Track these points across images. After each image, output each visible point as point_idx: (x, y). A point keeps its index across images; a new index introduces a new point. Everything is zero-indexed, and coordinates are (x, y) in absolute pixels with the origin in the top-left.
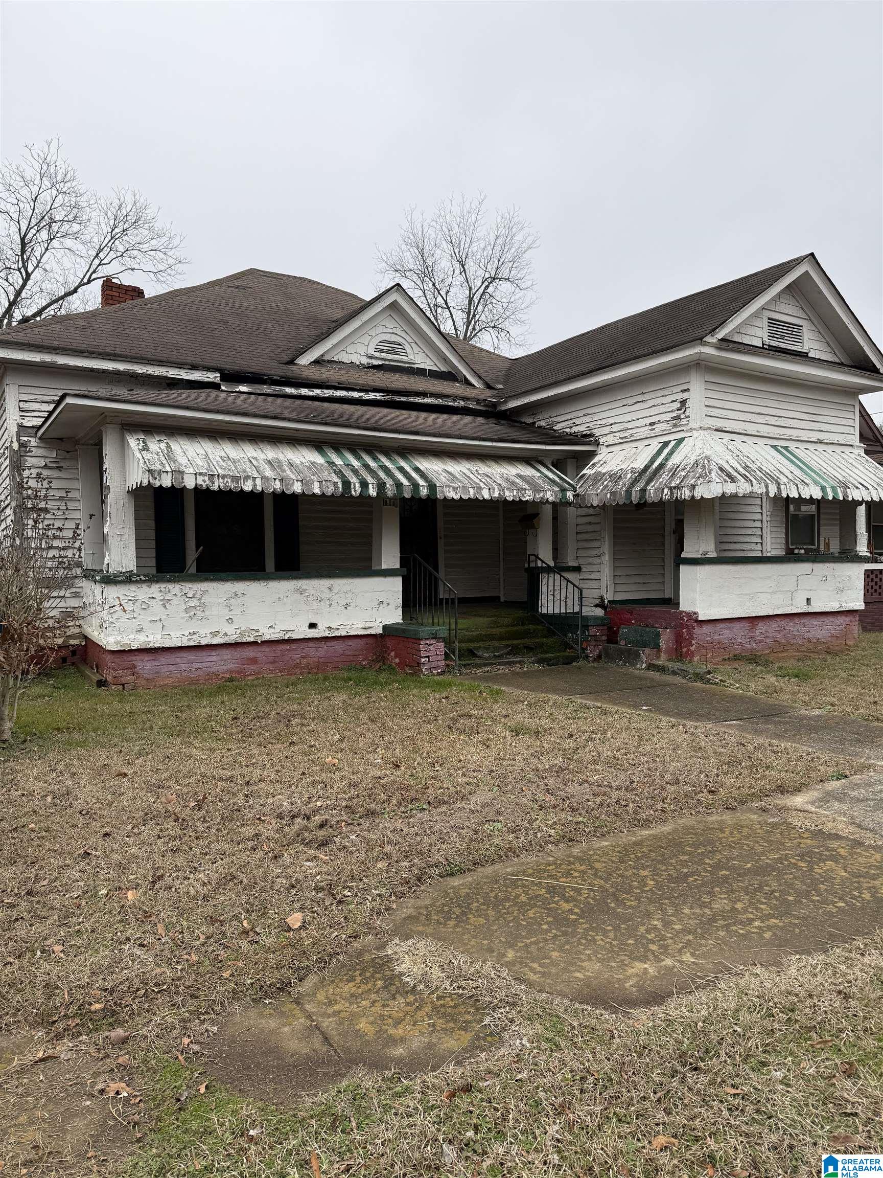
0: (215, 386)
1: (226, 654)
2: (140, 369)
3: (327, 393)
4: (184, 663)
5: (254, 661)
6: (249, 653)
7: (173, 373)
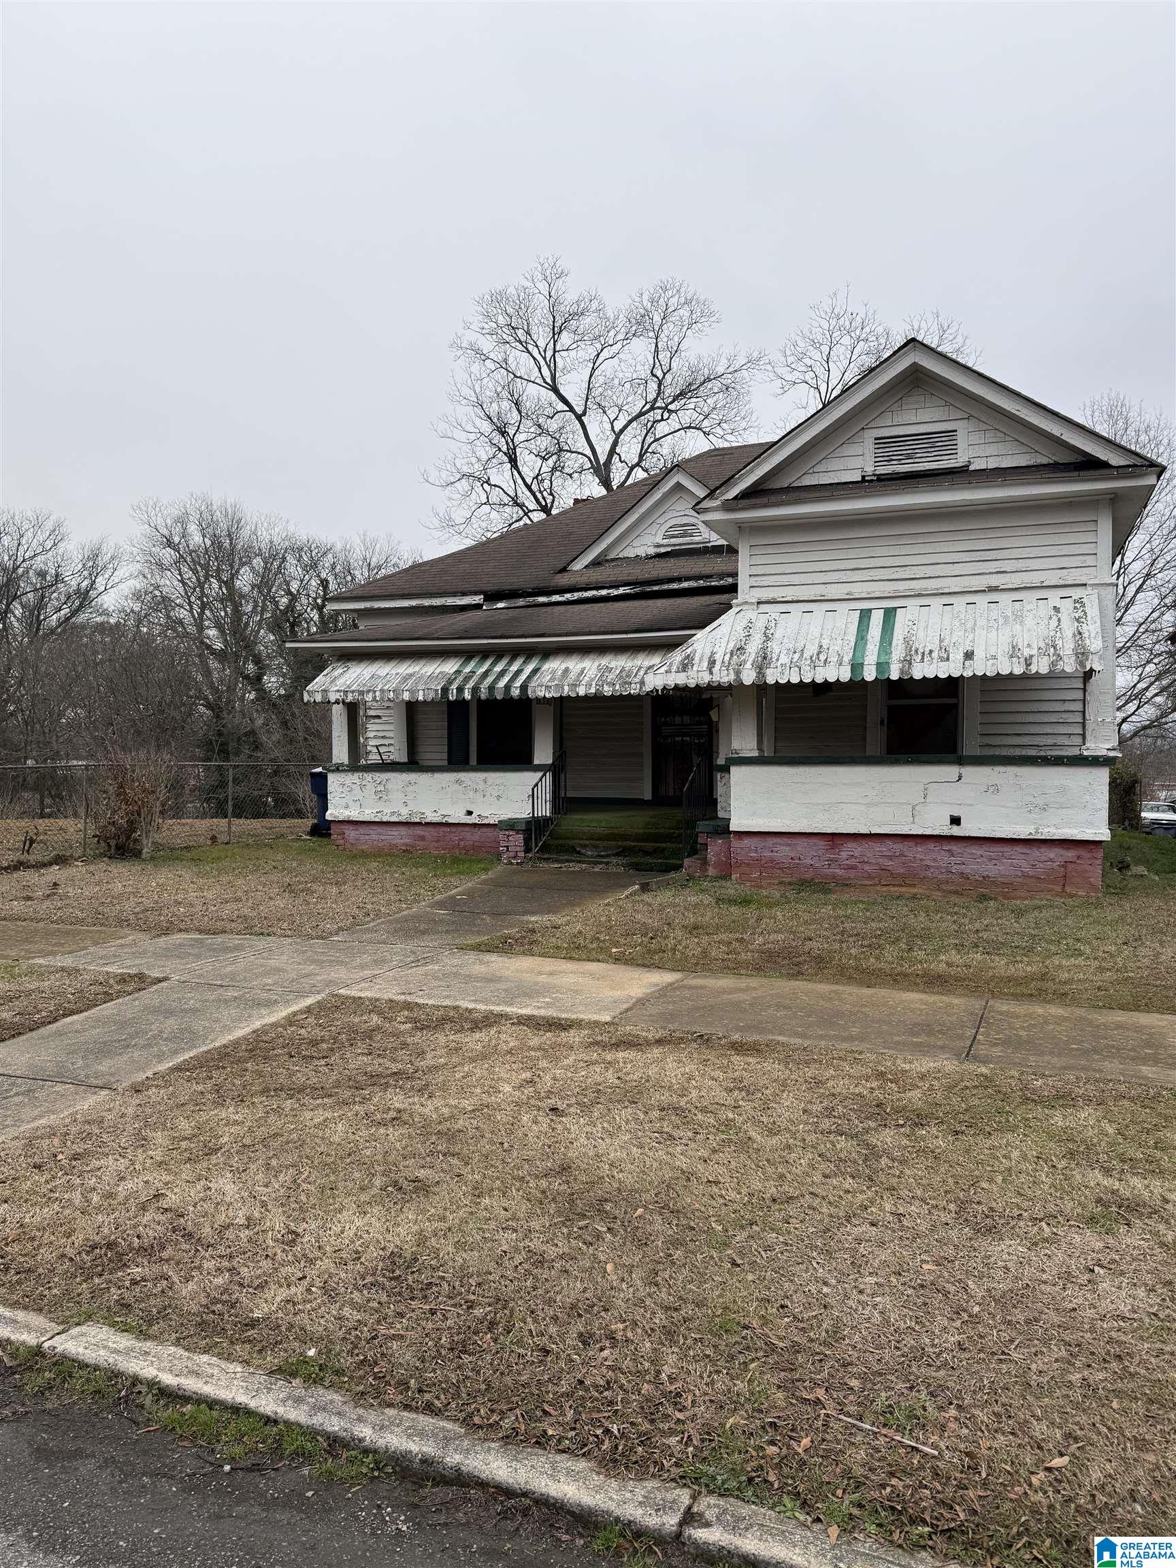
0: (478, 607)
1: (403, 831)
2: (427, 602)
3: (577, 595)
4: (374, 834)
5: (423, 838)
6: (419, 831)
7: (450, 601)
